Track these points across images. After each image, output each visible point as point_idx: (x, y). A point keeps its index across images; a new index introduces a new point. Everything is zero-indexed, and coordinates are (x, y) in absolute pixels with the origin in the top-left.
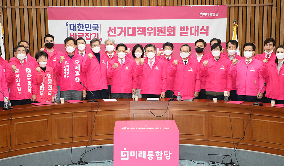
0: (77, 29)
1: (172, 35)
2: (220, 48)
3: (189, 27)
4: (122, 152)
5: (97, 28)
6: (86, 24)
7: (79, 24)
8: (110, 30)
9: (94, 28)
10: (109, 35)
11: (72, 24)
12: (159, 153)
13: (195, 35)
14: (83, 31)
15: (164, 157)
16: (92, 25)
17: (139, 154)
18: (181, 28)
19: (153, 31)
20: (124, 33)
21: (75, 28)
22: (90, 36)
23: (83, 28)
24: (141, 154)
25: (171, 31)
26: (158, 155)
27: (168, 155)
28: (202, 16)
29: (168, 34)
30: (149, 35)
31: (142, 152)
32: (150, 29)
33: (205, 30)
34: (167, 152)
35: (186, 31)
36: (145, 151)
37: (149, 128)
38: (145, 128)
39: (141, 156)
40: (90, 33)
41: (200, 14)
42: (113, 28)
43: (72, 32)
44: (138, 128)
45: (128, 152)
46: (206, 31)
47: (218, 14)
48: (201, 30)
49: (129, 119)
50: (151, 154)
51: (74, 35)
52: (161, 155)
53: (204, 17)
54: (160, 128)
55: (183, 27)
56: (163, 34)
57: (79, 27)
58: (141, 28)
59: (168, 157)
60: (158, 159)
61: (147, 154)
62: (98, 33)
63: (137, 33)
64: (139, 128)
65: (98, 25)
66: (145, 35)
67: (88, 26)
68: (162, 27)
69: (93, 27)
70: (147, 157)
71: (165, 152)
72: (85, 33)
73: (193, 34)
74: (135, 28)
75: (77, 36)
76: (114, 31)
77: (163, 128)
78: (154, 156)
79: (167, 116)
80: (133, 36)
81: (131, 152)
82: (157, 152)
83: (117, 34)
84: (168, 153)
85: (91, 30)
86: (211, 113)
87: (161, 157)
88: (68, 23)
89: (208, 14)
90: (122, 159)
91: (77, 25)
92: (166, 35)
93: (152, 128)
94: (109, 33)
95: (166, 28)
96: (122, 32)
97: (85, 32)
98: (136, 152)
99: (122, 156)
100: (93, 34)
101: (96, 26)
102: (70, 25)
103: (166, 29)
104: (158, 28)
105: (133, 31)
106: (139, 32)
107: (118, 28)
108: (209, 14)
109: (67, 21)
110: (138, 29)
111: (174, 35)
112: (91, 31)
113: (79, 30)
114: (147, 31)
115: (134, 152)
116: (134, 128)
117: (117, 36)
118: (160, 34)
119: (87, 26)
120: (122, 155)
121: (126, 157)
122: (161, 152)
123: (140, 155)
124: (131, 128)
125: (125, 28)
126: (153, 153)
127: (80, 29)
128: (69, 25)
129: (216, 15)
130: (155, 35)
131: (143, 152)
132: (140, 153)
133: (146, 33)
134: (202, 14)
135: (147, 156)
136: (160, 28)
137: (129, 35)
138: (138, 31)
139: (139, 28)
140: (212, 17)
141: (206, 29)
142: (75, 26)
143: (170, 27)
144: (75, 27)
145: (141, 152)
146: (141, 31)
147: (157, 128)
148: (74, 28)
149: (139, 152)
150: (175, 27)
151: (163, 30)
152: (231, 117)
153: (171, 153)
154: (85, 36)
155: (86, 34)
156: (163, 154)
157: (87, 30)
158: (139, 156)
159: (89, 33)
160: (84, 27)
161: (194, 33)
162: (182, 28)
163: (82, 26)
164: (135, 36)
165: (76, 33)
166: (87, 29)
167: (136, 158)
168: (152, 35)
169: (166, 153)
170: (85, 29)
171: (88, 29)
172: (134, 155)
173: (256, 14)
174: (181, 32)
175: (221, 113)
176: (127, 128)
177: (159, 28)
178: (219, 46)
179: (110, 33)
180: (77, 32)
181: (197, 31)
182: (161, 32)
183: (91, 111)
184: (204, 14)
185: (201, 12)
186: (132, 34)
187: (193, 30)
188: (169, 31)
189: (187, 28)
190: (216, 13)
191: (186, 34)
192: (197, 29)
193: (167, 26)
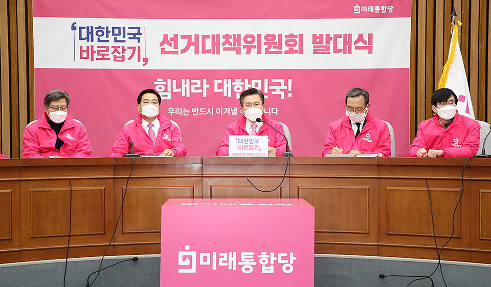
0: (96, 37)
1: (295, 52)
3: (332, 36)
4: (181, 254)
5: (137, 36)
6: (113, 28)
7: (100, 27)
8: (165, 40)
9: (132, 36)
11: (84, 28)
12: (268, 256)
13: (345, 53)
14: (108, 41)
15: (278, 266)
16: (127, 29)
17: (221, 260)
18: (315, 37)
19: (255, 43)
20: (194, 46)
21: (90, 35)
22: (123, 53)
23: (107, 37)
24: (225, 259)
25: (293, 43)
26: (264, 261)
27: (287, 261)
28: (359, 12)
29: (288, 50)
30: (248, 52)
31: (227, 254)
32: (249, 39)
33: (365, 42)
34: (286, 255)
35: (324, 44)
36: (235, 254)
37: (244, 204)
38: (234, 204)
39: (226, 264)
40: (123, 47)
41: (355, 7)
42: (170, 36)
43: (85, 44)
44: (218, 204)
45: (193, 254)
47: (392, 7)
48: (356, 42)
50: (247, 260)
51: (87, 51)
52: (272, 263)
53: (363, 15)
54: (270, 205)
55: (318, 35)
56: (276, 50)
57: (100, 33)
58: (230, 37)
59: (288, 268)
60: (264, 271)
61: (239, 259)
62: (139, 47)
63: (221, 47)
64: (221, 204)
65: (139, 29)
66: (239, 52)
67: (118, 32)
68: (274, 36)
69: (128, 34)
70: (239, 267)
71: (280, 255)
72: (112, 47)
73: (340, 51)
74: (218, 36)
75: (95, 52)
76: (172, 42)
77: (277, 204)
78: (255, 264)
79: (286, 190)
80: (213, 53)
81: (202, 255)
82: (263, 256)
83: (179, 50)
84: (288, 258)
85: (124, 39)
87: (272, 268)
88: (75, 26)
89: (371, 9)
90: (180, 271)
91: (96, 28)
92: (283, 52)
93: (250, 204)
94: (162, 47)
95: (283, 37)
96: (189, 44)
97: (111, 43)
98: (214, 254)
99: (179, 264)
100: (129, 48)
101: (136, 31)
102: (81, 28)
103: (284, 40)
104: (266, 37)
105: (214, 44)
106: (227, 46)
107: (183, 37)
108: (374, 8)
109: (73, 20)
110: (224, 40)
111: (301, 52)
112: (124, 41)
113: (99, 40)
114: (243, 43)
115: (209, 254)
117: (180, 52)
118: (270, 50)
119: (116, 31)
120: (181, 263)
121: (190, 267)
122: (272, 254)
123: (223, 262)
124: (203, 204)
125: (197, 36)
126: (253, 257)
127: (102, 38)
128: (78, 29)
130: (259, 52)
131: (230, 254)
132: (223, 257)
133: (242, 47)
134: (359, 7)
135: (240, 263)
136: (271, 38)
137: (204, 51)
138: (224, 44)
139: (227, 37)
140: (381, 15)
141: (367, 40)
142: (90, 31)
143: (291, 35)
144: (90, 33)
145: (225, 255)
146: (230, 44)
147: (263, 205)
148: (88, 35)
149: (221, 254)
150: (301, 36)
151: (276, 40)
152: (431, 189)
153: (295, 258)
154: (112, 53)
155: (114, 49)
156: (276, 259)
157: (116, 41)
158: (221, 264)
159: (119, 47)
160: (110, 34)
161: (342, 48)
162: (318, 38)
163: (105, 31)
164: (218, 53)
165: (92, 47)
166: (115, 38)
167: (214, 268)
168: (254, 51)
169: (283, 258)
170: (111, 38)
171: (119, 38)
172: (208, 263)
173: (472, 8)
174: (314, 47)
176: (193, 204)
177: (269, 38)
179: (166, 46)
180: (96, 44)
181: (350, 43)
182: (272, 46)
183: (113, 178)
184: (362, 7)
185: (357, 5)
186: (211, 48)
187: (340, 42)
188: (290, 43)
189: (328, 38)
190: (388, 7)
191: (326, 50)
192: (347, 40)
193: (285, 33)
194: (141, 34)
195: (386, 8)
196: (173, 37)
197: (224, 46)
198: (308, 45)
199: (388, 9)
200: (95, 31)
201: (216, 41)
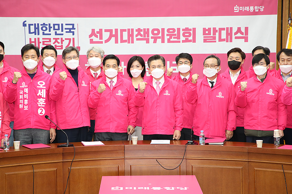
0: (41, 32)
1: (190, 41)
2: (266, 61)
3: (217, 29)
5: (72, 30)
6: (54, 25)
8: (93, 33)
9: (68, 30)
10: (92, 42)
11: (32, 25)
13: (227, 41)
14: (50, 34)
16: (64, 25)
18: (204, 30)
19: (160, 35)
20: (114, 38)
21: (37, 30)
22: (62, 43)
23: (50, 31)
25: (188, 34)
28: (238, 11)
29: (185, 40)
30: (155, 42)
32: (156, 32)
33: (242, 33)
35: (212, 35)
37: (154, 188)
38: (148, 188)
40: (62, 39)
41: (235, 7)
42: (97, 30)
43: (33, 37)
44: (137, 188)
46: (244, 34)
47: (263, 7)
48: (236, 34)
49: (123, 173)
51: (35, 42)
53: (241, 13)
54: (173, 189)
55: (207, 28)
56: (176, 40)
57: (44, 29)
58: (141, 30)
62: (73, 39)
63: (135, 38)
64: (139, 188)
65: (73, 25)
66: (148, 42)
67: (58, 27)
68: (174, 30)
69: (66, 29)
72: (54, 39)
73: (224, 40)
74: (132, 30)
75: (41, 42)
76: (98, 35)
77: (178, 188)
79: (183, 168)
80: (129, 43)
83: (103, 40)
85: (62, 33)
86: (253, 164)
88: (25, 23)
89: (247, 8)
91: (41, 25)
92: (181, 42)
93: (159, 188)
94: (91, 38)
95: (181, 30)
96: (111, 36)
97: (53, 36)
100: (66, 39)
101: (71, 27)
102: (30, 25)
103: (182, 32)
104: (168, 30)
105: (129, 36)
106: (139, 37)
107: (106, 31)
108: (249, 8)
109: (23, 19)
110: (137, 32)
111: (194, 41)
112: (62, 34)
113: (44, 34)
114: (151, 35)
116: (131, 188)
117: (104, 42)
118: (171, 40)
119: (56, 27)
124: (126, 188)
125: (116, 30)
127: (45, 32)
129: (259, 10)
130: (163, 41)
133: (150, 38)
134: (238, 7)
136: (172, 31)
137: (122, 41)
138: (137, 36)
139: (139, 30)
140: (254, 13)
141: (244, 32)
142: (37, 27)
143: (187, 29)
144: (37, 28)
146: (141, 35)
147: (168, 188)
148: (35, 30)
150: (194, 29)
151: (176, 33)
152: (285, 171)
154: (54, 43)
155: (55, 40)
157: (56, 34)
159: (59, 39)
160: (52, 29)
161: (226, 38)
162: (207, 30)
163: (48, 27)
164: (133, 42)
165: (39, 39)
166: (56, 32)
168: (159, 40)
170: (53, 32)
171: (58, 32)
174: (204, 37)
175: (270, 165)
176: (120, 189)
177: (170, 31)
178: (264, 58)
179: (93, 38)
180: (41, 36)
181: (231, 34)
182: (173, 37)
183: (63, 162)
184: (240, 7)
185: (237, 6)
186: (127, 39)
187: (224, 33)
188: (186, 34)
189: (215, 30)
190: (260, 7)
191: (213, 40)
192: (229, 32)
193: (182, 27)
194: (75, 29)
195: (258, 8)
196: (99, 31)
197: (137, 37)
198: (200, 36)
199: (260, 8)
200: (40, 27)
201: (131, 34)
